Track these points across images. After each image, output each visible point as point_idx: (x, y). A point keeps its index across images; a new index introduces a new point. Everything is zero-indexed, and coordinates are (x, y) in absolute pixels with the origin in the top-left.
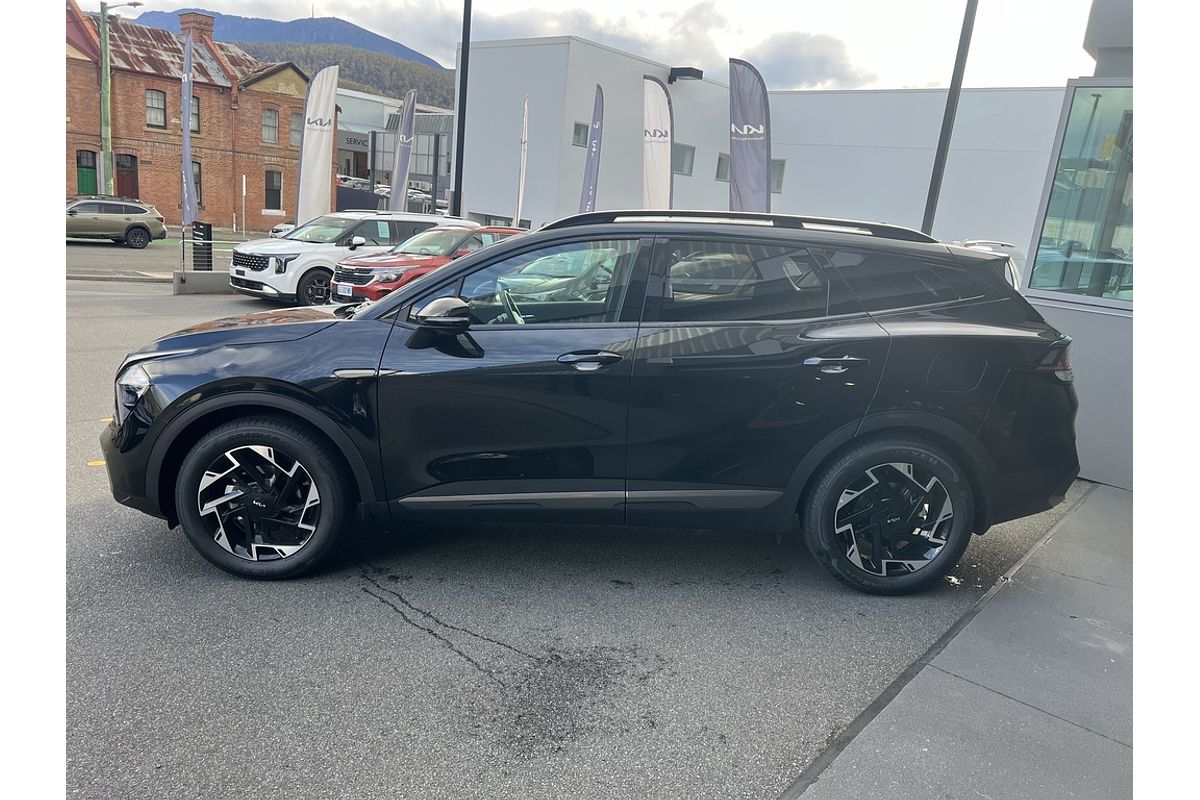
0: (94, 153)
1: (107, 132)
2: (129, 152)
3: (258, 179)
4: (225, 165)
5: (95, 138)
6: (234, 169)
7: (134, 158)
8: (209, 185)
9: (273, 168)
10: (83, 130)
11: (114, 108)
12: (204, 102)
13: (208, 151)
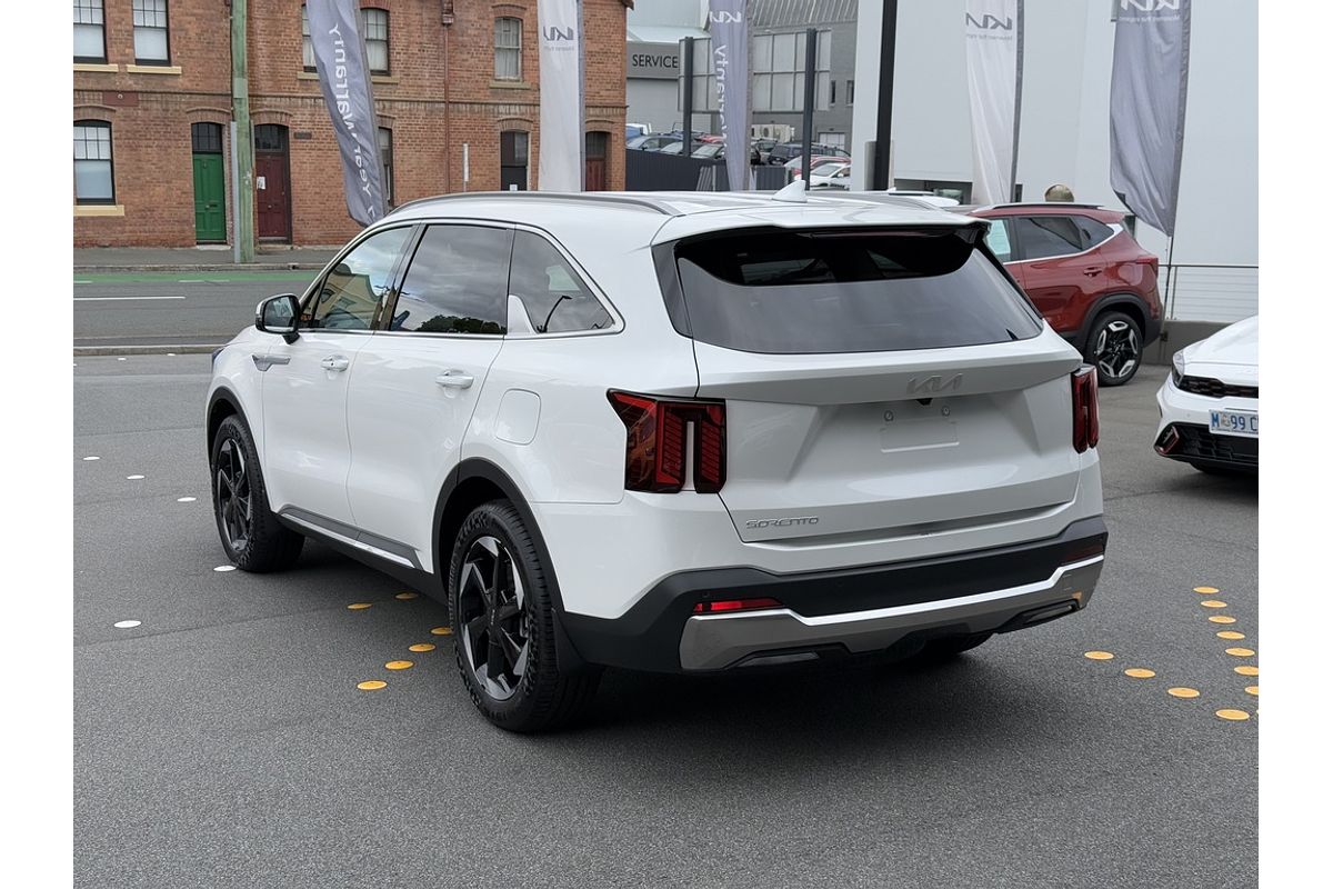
0: (219, 127)
1: (241, 88)
2: (276, 120)
3: (488, 149)
4: (432, 129)
5: (220, 99)
6: (448, 134)
7: (283, 129)
8: (406, 167)
9: (515, 126)
10: (202, 87)
11: (251, 44)
12: (397, 17)
13: (405, 106)
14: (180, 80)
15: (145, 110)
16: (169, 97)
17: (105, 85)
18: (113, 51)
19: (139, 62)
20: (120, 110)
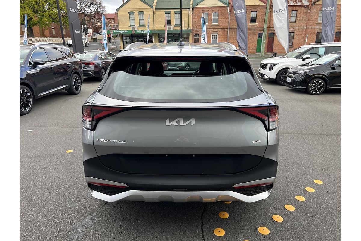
0: (262, 33)
3: (314, 35)
4: (303, 32)
5: (262, 28)
7: (274, 33)
8: (296, 39)
9: (320, 31)
11: (270, 19)
12: (299, 12)
13: (298, 28)
14: (257, 26)
15: (251, 31)
16: (255, 29)
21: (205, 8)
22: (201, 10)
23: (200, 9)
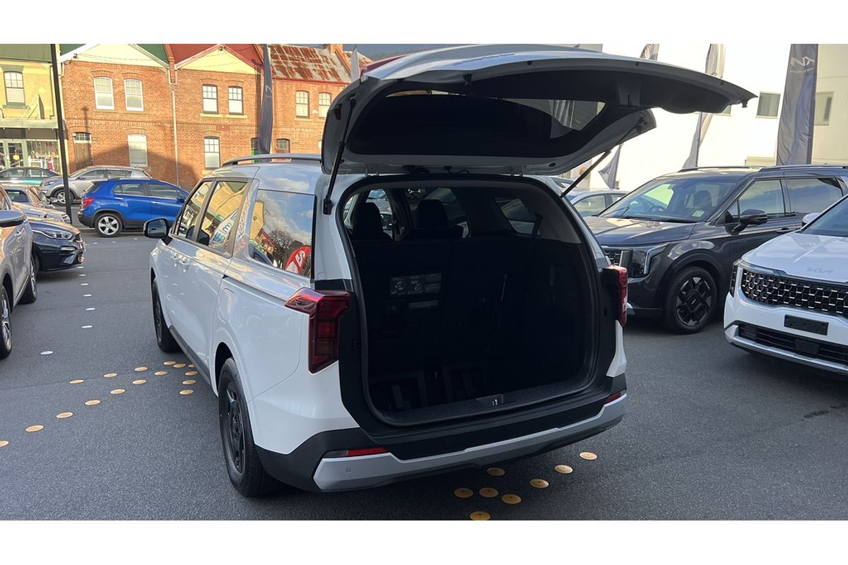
2: (284, 137)
7: (288, 141)
10: (256, 124)
14: (247, 120)
15: (233, 132)
16: (243, 128)
17: (217, 122)
18: (220, 108)
19: (231, 114)
20: (222, 133)
21: (99, 65)
22: (89, 69)
23: (85, 69)
